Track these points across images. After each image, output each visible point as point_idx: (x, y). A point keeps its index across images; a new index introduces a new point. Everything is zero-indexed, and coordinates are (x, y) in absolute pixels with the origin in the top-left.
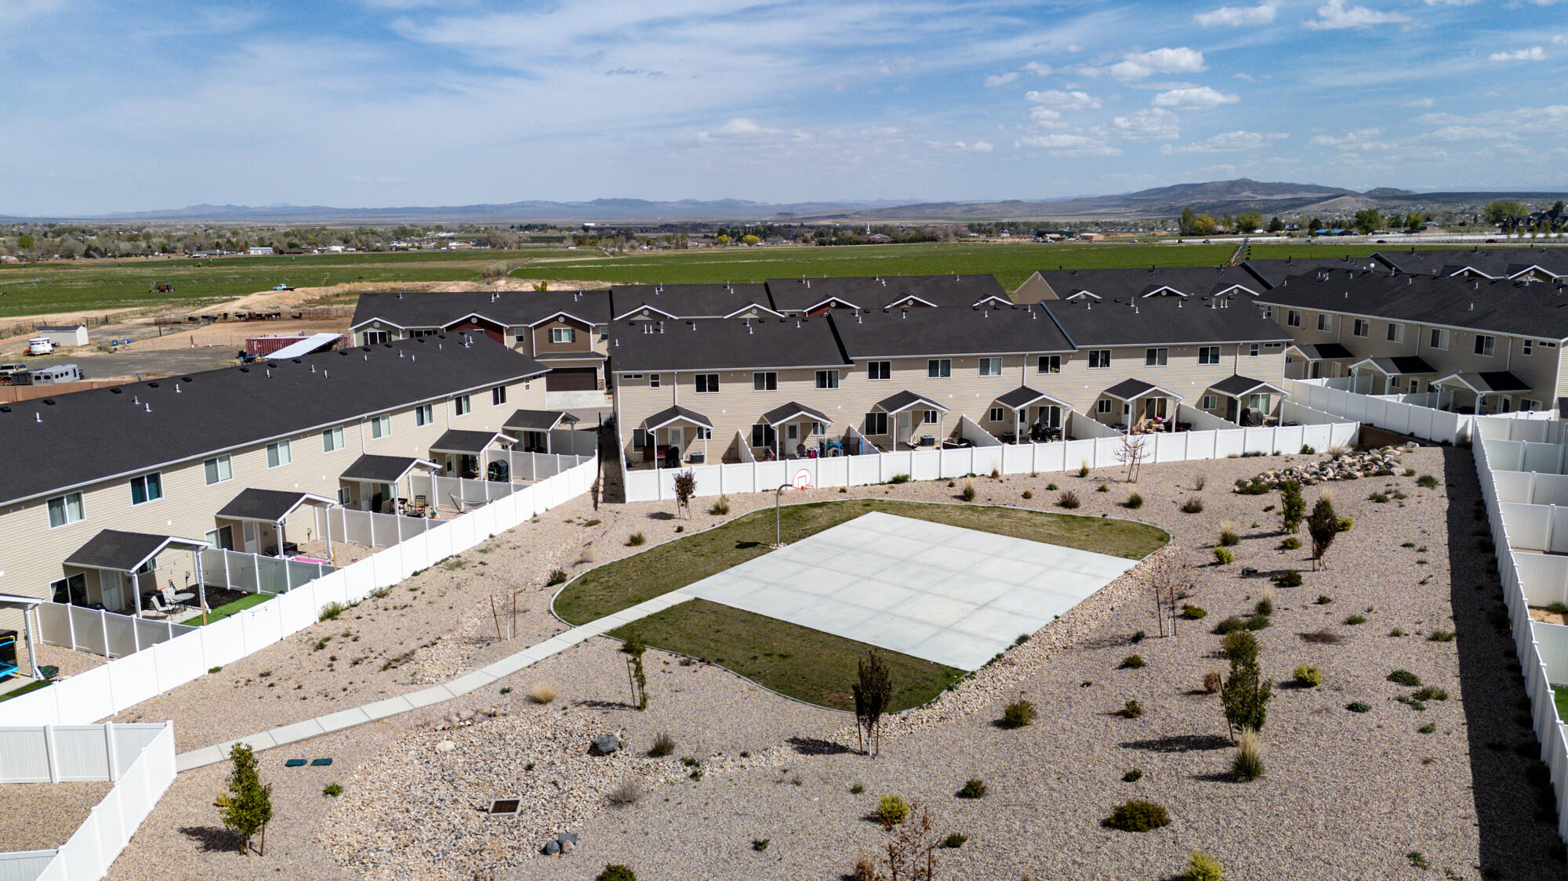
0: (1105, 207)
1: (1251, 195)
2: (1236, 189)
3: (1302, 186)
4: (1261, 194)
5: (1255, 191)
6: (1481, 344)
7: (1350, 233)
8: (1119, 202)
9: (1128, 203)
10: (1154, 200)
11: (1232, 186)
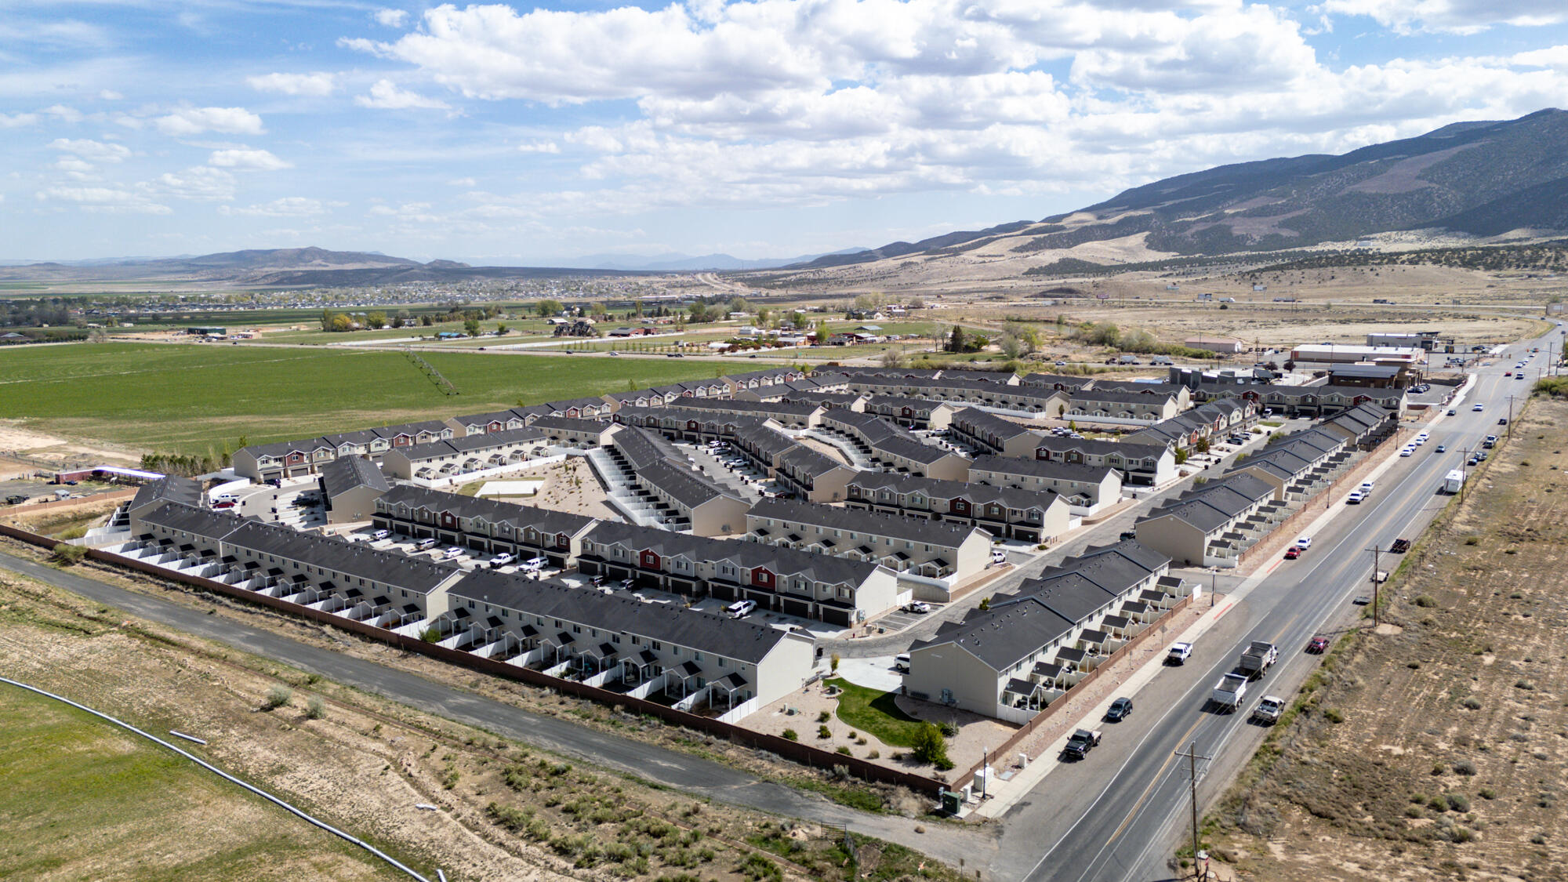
0: (164, 272)
1: (323, 263)
2: (307, 258)
4: (332, 262)
5: (326, 259)
6: (586, 436)
8: (182, 268)
10: (222, 267)
11: (301, 255)
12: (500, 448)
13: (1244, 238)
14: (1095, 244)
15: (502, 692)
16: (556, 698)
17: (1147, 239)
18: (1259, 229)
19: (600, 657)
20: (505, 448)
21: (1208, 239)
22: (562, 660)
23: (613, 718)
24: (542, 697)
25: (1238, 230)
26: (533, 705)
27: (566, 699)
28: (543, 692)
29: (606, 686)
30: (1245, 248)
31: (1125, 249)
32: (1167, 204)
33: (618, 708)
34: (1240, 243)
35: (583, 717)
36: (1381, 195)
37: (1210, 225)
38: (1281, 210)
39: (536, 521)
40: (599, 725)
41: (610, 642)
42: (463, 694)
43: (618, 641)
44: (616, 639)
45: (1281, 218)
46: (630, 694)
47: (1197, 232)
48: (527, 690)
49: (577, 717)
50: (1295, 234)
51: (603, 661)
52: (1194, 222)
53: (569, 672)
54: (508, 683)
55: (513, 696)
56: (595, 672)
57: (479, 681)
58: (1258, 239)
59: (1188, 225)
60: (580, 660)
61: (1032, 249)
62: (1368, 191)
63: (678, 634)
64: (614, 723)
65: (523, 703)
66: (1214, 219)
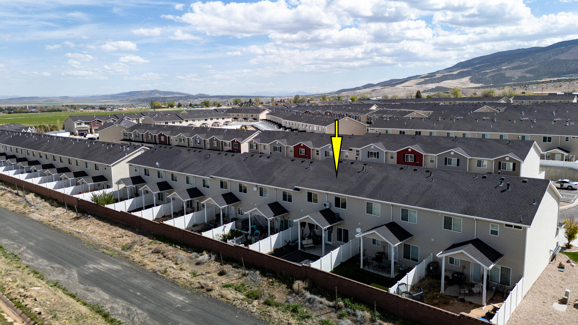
0: (104, 99)
1: (159, 95)
2: (153, 94)
3: (175, 92)
4: (162, 95)
5: (160, 94)
6: (252, 116)
7: (203, 107)
8: (110, 98)
9: (114, 98)
10: (124, 97)
11: (152, 92)
12: (206, 120)
13: (511, 77)
14: (449, 81)
15: (154, 257)
16: (215, 266)
17: (470, 79)
18: (517, 74)
19: (269, 217)
20: (209, 120)
21: (495, 78)
22: (226, 222)
23: (293, 301)
24: (198, 264)
25: (508, 74)
26: (186, 275)
27: (227, 268)
28: (201, 258)
29: (277, 252)
30: (512, 81)
31: (461, 83)
32: (478, 66)
33: (298, 285)
34: (509, 79)
35: (248, 296)
36: (567, 60)
37: (496, 73)
38: (526, 66)
39: (218, 134)
40: (273, 310)
41: (280, 200)
42: (109, 258)
43: (290, 200)
44: (287, 197)
45: (526, 70)
46: (315, 265)
47: (491, 76)
48: (182, 254)
49: (241, 296)
50: (532, 76)
51: (272, 222)
52: (490, 72)
53: (233, 234)
54: (163, 246)
55: (165, 262)
56: (263, 234)
57: (134, 243)
58: (517, 78)
59: (487, 73)
60: (246, 221)
61: (423, 84)
62: (562, 58)
63: (369, 188)
64: (294, 310)
65: (174, 272)
66: (498, 71)
